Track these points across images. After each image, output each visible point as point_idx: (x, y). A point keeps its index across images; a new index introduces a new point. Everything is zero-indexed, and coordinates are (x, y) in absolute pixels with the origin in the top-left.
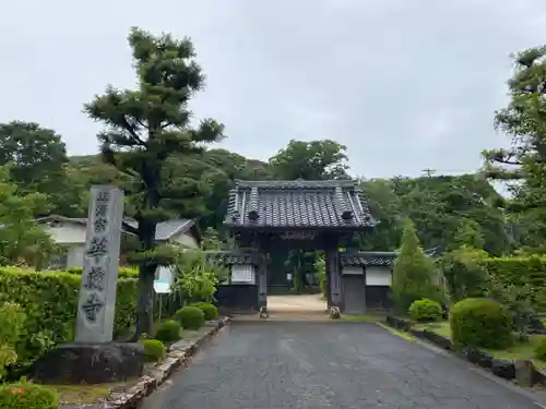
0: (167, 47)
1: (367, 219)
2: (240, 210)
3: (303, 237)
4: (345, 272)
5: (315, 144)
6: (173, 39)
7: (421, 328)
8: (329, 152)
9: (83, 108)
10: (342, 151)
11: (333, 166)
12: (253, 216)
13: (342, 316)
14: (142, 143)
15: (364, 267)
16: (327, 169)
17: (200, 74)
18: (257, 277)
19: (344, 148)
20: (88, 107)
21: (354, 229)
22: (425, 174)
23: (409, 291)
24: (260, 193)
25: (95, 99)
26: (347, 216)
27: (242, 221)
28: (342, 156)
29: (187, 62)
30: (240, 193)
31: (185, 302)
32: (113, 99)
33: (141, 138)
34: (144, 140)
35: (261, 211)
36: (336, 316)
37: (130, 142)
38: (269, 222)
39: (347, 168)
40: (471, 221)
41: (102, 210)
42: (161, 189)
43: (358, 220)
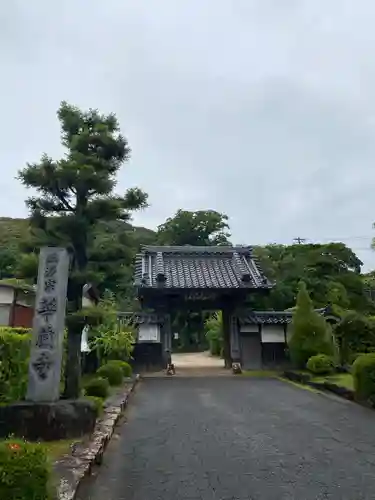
0: (93, 122)
1: (265, 282)
2: (148, 272)
3: (205, 298)
4: (242, 331)
5: (200, 214)
6: (100, 114)
7: (321, 381)
8: (213, 221)
9: (17, 175)
10: (224, 220)
11: (216, 234)
12: (161, 278)
13: (243, 371)
14: (70, 209)
15: (259, 325)
16: (210, 237)
17: (126, 147)
18: (162, 336)
19: (227, 218)
20: (21, 174)
21: (252, 290)
22: (296, 242)
23: (305, 347)
24: (164, 257)
25: (27, 167)
26: (247, 278)
27: (151, 283)
28: (224, 225)
29: (115, 135)
30: (146, 257)
31: (103, 361)
32: (48, 167)
33: (70, 204)
34: (73, 207)
35: (167, 274)
36: (238, 371)
37: (58, 208)
38: (176, 285)
39: (229, 235)
40: (338, 284)
41: (51, 271)
42: (89, 251)
43: (257, 283)
